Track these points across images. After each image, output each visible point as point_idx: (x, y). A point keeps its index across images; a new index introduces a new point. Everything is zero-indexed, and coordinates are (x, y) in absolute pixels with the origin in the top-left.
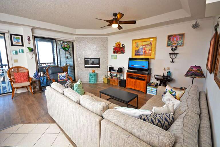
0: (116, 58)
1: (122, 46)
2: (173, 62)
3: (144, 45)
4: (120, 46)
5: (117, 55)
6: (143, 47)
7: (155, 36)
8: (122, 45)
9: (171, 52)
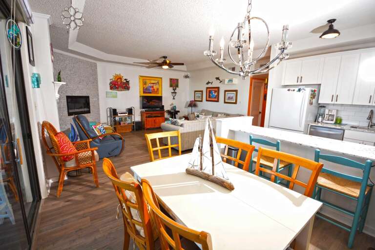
0: (116, 97)
1: (125, 81)
2: (174, 99)
3: (152, 84)
4: (121, 80)
5: (116, 93)
6: (152, 85)
7: (161, 77)
8: (126, 79)
9: (173, 91)
